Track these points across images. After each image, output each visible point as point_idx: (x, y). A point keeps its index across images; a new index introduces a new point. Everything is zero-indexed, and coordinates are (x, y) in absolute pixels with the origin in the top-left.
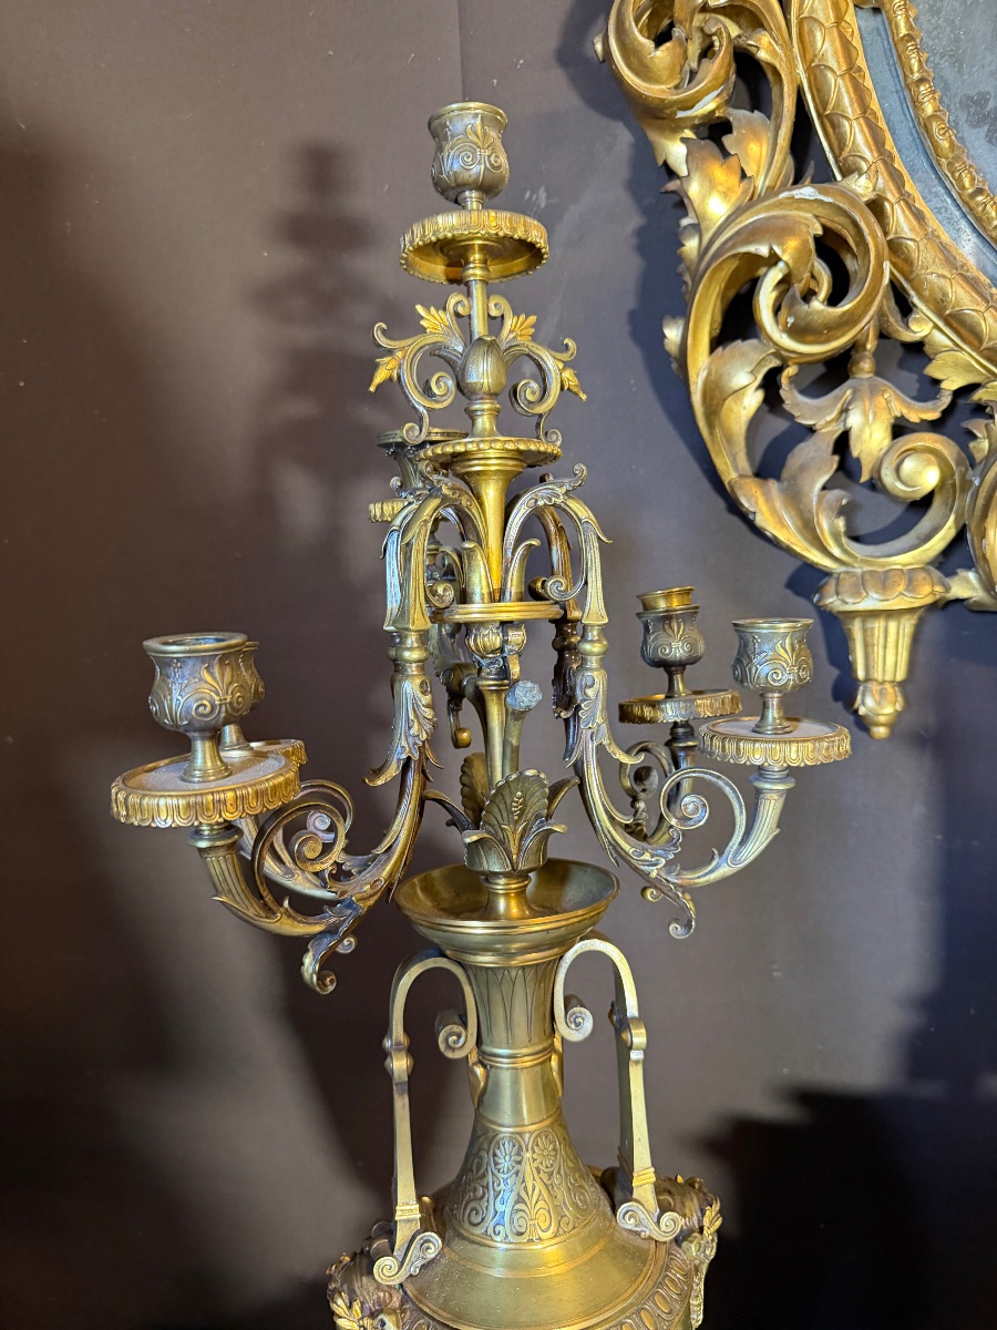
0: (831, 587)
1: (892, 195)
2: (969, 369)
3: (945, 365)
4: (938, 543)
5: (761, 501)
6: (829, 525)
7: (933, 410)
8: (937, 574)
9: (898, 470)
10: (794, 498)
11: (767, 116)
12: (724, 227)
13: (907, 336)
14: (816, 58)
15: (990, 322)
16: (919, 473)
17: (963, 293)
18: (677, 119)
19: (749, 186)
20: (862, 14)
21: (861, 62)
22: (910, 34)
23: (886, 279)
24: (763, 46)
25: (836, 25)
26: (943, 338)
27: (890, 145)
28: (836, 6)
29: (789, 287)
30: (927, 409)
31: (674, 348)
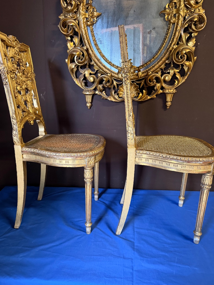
2: (97, 68)
3: (95, 68)
5: (76, 81)
6: (83, 84)
8: (94, 91)
9: (90, 79)
10: (80, 80)
11: (78, 37)
12: (71, 50)
13: (91, 64)
14: (82, 32)
15: (99, 64)
16: (92, 79)
17: (96, 60)
18: (67, 36)
19: (74, 45)
20: (88, 27)
21: (87, 33)
22: (92, 31)
23: (87, 58)
24: (76, 30)
25: (84, 28)
26: (95, 65)
27: (90, 42)
28: (84, 26)
29: (77, 58)
30: (93, 72)
31: (67, 62)
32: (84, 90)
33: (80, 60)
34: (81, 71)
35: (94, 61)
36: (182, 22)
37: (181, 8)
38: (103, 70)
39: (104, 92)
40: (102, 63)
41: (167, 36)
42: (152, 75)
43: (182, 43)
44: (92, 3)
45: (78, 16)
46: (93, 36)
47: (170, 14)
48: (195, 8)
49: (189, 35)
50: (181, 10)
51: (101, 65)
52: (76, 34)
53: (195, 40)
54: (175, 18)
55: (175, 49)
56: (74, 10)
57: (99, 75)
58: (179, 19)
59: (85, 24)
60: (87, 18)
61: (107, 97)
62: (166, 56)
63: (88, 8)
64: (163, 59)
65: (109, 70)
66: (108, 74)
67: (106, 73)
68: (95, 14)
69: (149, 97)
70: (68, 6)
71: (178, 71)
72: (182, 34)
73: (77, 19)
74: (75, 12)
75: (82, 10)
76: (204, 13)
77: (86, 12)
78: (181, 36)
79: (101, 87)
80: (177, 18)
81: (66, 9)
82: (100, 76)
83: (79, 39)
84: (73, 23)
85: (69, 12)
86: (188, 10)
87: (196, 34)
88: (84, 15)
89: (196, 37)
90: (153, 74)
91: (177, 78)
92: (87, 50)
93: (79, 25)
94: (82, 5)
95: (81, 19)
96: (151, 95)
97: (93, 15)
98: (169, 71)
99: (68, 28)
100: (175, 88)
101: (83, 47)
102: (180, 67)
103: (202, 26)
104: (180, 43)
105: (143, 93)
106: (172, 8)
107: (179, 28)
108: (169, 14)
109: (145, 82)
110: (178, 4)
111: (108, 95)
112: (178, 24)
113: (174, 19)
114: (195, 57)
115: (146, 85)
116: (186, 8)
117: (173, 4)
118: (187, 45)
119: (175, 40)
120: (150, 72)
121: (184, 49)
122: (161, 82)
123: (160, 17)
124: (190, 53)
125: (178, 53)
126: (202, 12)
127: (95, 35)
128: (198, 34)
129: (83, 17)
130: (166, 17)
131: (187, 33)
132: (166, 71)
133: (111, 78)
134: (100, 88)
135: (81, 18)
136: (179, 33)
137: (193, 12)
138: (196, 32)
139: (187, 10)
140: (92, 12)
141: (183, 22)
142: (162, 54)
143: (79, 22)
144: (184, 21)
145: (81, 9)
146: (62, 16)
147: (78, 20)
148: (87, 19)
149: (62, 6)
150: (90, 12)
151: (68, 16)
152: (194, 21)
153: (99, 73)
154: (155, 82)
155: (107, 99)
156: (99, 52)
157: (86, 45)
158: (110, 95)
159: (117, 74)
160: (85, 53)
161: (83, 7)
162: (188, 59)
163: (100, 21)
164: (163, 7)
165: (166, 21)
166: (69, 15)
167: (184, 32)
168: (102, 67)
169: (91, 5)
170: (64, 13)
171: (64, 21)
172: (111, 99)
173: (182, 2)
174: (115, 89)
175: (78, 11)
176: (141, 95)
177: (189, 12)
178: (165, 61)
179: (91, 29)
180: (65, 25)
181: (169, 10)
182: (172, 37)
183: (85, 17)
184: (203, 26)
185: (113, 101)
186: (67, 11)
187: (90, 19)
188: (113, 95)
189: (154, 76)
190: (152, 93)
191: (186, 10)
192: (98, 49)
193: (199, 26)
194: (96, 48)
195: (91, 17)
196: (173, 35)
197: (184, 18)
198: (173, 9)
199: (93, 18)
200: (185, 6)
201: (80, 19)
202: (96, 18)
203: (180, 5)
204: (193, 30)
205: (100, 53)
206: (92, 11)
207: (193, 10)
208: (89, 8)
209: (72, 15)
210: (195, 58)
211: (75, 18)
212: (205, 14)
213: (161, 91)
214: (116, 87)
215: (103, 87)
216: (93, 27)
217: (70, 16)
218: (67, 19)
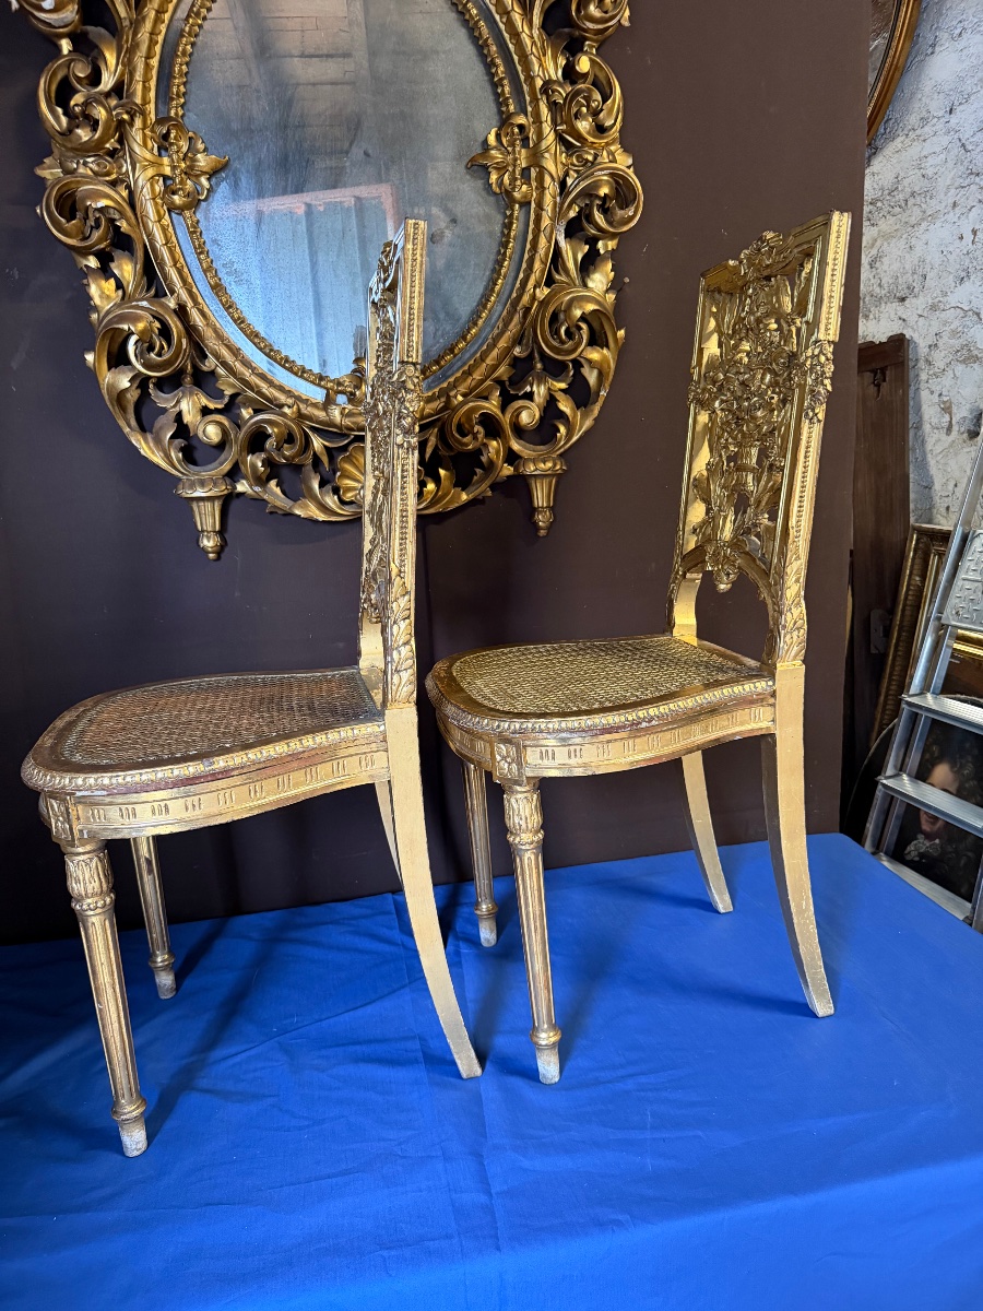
0: (181, 486)
1: (190, 304)
2: (233, 386)
3: (222, 384)
4: (226, 467)
5: (142, 442)
6: (176, 455)
7: (221, 403)
8: (228, 481)
9: (204, 431)
10: (158, 441)
11: (133, 255)
12: (108, 312)
13: (205, 369)
14: (150, 235)
15: (238, 366)
16: (212, 433)
17: (225, 352)
18: (85, 252)
19: (120, 292)
20: (173, 215)
21: (174, 239)
22: (194, 231)
23: (184, 347)
24: (124, 225)
25: (159, 221)
26: (221, 371)
27: (190, 280)
28: (158, 212)
29: (139, 344)
30: (216, 403)
31: (91, 366)
32: (180, 479)
33: (152, 355)
34: (162, 400)
35: (217, 356)
36: (554, 197)
37: (544, 145)
38: (259, 393)
39: (273, 483)
40: (253, 365)
41: (505, 252)
42: (466, 407)
43: (564, 278)
44: (185, 118)
45: (124, 170)
46: (200, 250)
47: (505, 167)
48: (595, 148)
49: (587, 247)
50: (547, 155)
51: (248, 374)
52: (123, 242)
53: (610, 266)
54: (529, 184)
55: (544, 303)
56: (108, 146)
57: (246, 413)
58: (541, 188)
59: (159, 201)
60: (166, 178)
61: (290, 503)
62: (511, 327)
63: (166, 137)
64: (502, 343)
65: (289, 393)
66: (286, 410)
67: (276, 406)
68: (203, 161)
69: (464, 497)
70: (78, 127)
71: (563, 385)
72: (563, 243)
73: (123, 181)
74: (112, 153)
75: (140, 143)
76: (632, 169)
77: (160, 155)
78: (557, 252)
79: (260, 464)
80: (534, 184)
81: (70, 141)
82: (251, 418)
83: (138, 266)
84: (108, 197)
85: (84, 150)
86: (571, 155)
87: (612, 244)
88: (152, 164)
89: (613, 254)
90: (471, 404)
91: (562, 416)
92: (181, 312)
93: (132, 205)
94: (138, 122)
95: (140, 183)
96: (471, 488)
97: (191, 167)
98: (528, 389)
99: (86, 218)
100: (561, 455)
101: (163, 300)
102: (569, 372)
103: (631, 214)
104: (557, 277)
105: (437, 480)
106: (513, 144)
107: (546, 222)
108: (501, 169)
109: (442, 436)
110: (532, 130)
111: (293, 494)
112: (540, 206)
113: (524, 187)
114: (619, 329)
115: (449, 447)
116: (563, 149)
117: (513, 132)
118: (585, 285)
119: (537, 265)
120: (455, 397)
121: (575, 303)
122: (504, 431)
123: (468, 177)
124: (601, 316)
125: (554, 318)
126: (624, 162)
127: (207, 247)
128: (618, 245)
129: (150, 172)
130: (494, 177)
131: (580, 240)
132: (520, 390)
133: (299, 425)
134: (254, 466)
135: (142, 179)
136: (549, 242)
137: (592, 163)
138: (613, 236)
139: (569, 156)
140: (186, 155)
141: (558, 198)
142: (493, 321)
143: (131, 194)
144: (561, 194)
145: (139, 138)
146: (49, 168)
147: (128, 187)
148: (169, 182)
149: (48, 124)
150: (177, 152)
151: (81, 170)
152: (598, 197)
153: (246, 407)
154: (480, 436)
155: (291, 515)
156: (232, 318)
157: (172, 292)
158: (304, 497)
159: (321, 406)
160: (175, 326)
161: (144, 135)
162: (596, 340)
163: (224, 189)
164: (476, 141)
165: (495, 193)
166: (85, 164)
167: (569, 235)
168: (255, 380)
169: (180, 127)
170: (62, 155)
171: (65, 189)
172: (307, 510)
173: (544, 125)
174: (321, 469)
175: (123, 149)
176: (431, 486)
177: (578, 161)
178: (509, 350)
179: (189, 222)
180: (69, 205)
181: (502, 154)
182: (526, 256)
183: (158, 175)
184: (633, 214)
185: (321, 519)
186: (73, 149)
187: (182, 182)
188: (317, 496)
189: (473, 410)
190: (475, 478)
191: (564, 155)
192: (229, 307)
193: (620, 213)
194: (221, 300)
195: (186, 173)
196: (528, 246)
197: (563, 184)
198: (518, 149)
199: (194, 179)
200: (560, 138)
201: (136, 182)
202: (209, 179)
203: (540, 136)
204: (599, 229)
205: (240, 322)
206: (185, 149)
207: (590, 154)
208: (172, 136)
209: (98, 165)
210: (621, 333)
211: (114, 176)
212: (635, 173)
213: (508, 470)
214: (325, 459)
215: (268, 462)
216: (199, 215)
217: (91, 169)
218: (78, 182)
